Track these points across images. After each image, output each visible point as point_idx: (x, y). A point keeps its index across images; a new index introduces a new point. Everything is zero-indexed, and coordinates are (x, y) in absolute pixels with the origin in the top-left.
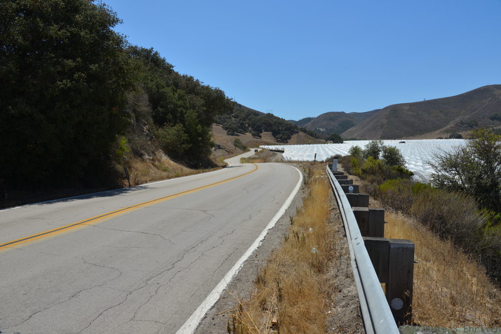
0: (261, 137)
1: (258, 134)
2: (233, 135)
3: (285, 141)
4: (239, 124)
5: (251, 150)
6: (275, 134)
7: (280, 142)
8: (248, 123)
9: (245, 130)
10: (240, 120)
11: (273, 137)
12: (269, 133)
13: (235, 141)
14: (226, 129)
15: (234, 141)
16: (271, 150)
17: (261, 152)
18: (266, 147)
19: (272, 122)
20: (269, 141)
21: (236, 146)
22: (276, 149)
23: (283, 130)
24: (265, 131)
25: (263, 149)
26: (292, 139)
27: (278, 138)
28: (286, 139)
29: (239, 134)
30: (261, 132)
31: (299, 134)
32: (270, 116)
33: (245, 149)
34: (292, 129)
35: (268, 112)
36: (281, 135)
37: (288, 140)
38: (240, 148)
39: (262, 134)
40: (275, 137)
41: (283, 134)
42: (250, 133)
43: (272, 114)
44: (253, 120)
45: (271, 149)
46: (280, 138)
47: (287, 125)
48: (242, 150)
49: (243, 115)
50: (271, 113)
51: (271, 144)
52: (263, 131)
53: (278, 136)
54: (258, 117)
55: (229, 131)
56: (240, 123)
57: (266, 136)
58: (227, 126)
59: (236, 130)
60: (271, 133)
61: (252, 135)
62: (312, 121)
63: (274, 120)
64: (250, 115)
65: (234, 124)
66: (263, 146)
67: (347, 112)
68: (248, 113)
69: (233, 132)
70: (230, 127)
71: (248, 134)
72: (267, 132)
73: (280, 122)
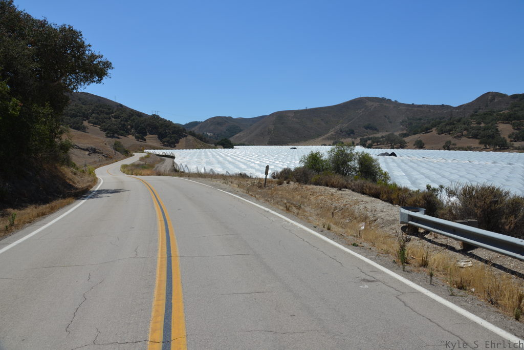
0: (145, 140)
1: (143, 137)
2: (112, 137)
3: (172, 145)
4: (120, 126)
5: (134, 155)
6: (161, 137)
7: (167, 146)
8: (130, 125)
9: (127, 132)
10: (121, 121)
11: (159, 140)
12: (154, 136)
13: (115, 144)
14: (105, 130)
15: (113, 144)
16: (158, 155)
17: (146, 157)
18: (152, 151)
19: (157, 124)
20: (155, 144)
21: (116, 149)
22: (164, 154)
23: (170, 133)
24: (150, 134)
25: (149, 154)
26: (180, 144)
27: (165, 142)
28: (174, 143)
29: (120, 137)
30: (146, 135)
31: (188, 137)
32: (156, 118)
33: (127, 154)
34: (180, 133)
35: (154, 114)
36: (168, 139)
37: (176, 145)
38: (121, 152)
39: (147, 136)
40: (161, 141)
41: (171, 137)
42: (133, 135)
43: (158, 116)
44: (136, 121)
45: (158, 153)
46: (167, 142)
47: (175, 127)
48: (123, 154)
49: (124, 115)
50: (156, 114)
51: (157, 149)
52: (148, 134)
53: (164, 140)
54: (142, 119)
55: (108, 133)
56: (122, 124)
57: (151, 139)
58: (106, 127)
59: (117, 132)
60: (157, 136)
61: (136, 137)
62: (199, 125)
63: (160, 122)
64: (132, 115)
65: (115, 125)
66: (148, 150)
67: (234, 117)
68: (130, 113)
69: (113, 134)
70: (110, 128)
71: (130, 136)
72: (153, 134)
73: (167, 124)
